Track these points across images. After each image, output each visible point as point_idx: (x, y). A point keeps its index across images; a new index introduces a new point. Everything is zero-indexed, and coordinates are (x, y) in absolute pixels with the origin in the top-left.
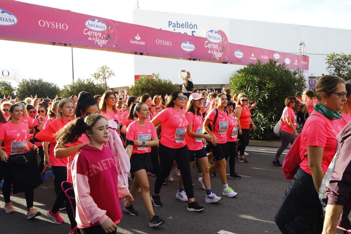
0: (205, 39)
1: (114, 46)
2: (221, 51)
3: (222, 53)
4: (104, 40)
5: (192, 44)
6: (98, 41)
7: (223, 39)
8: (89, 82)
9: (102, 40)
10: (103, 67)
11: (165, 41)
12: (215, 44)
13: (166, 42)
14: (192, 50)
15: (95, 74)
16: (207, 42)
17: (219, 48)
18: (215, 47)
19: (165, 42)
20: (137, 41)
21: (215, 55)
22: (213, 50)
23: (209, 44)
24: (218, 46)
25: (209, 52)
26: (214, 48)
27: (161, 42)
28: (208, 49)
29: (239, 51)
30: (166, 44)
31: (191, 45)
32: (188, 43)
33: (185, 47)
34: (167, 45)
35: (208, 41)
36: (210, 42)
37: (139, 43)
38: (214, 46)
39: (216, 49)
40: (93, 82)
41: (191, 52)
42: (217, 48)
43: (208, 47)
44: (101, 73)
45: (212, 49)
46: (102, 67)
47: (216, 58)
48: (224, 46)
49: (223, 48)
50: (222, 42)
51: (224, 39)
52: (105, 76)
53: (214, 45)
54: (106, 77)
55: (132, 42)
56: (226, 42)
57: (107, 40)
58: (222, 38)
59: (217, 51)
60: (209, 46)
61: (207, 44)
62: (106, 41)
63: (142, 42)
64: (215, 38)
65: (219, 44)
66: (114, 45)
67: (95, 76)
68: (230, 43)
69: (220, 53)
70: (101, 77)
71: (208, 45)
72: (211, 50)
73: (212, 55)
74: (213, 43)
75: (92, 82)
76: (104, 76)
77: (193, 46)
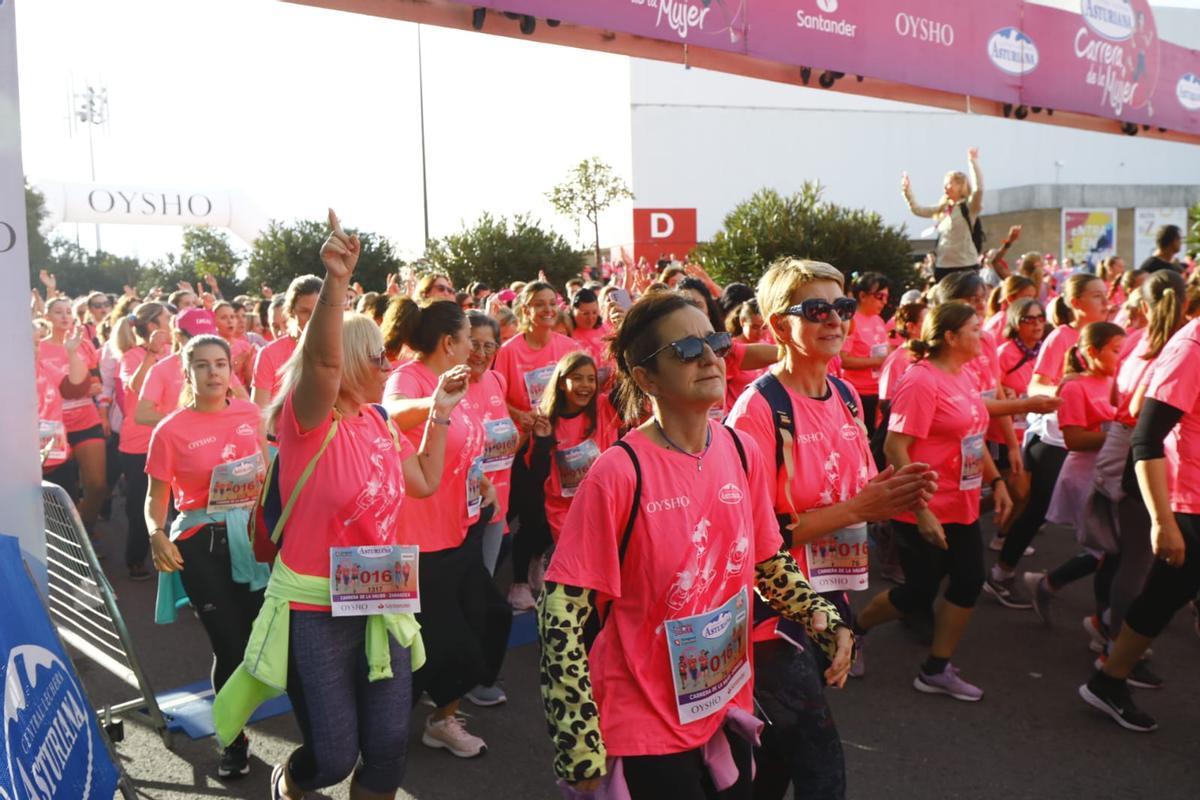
0: (1076, 20)
1: (734, 37)
2: (1132, 78)
3: (1136, 85)
4: (693, 8)
5: (1029, 42)
6: (667, 10)
7: (1138, 24)
8: (525, 225)
9: (685, 7)
10: (585, 166)
11: (931, 23)
12: (1113, 43)
13: (935, 28)
14: (1028, 67)
15: (558, 191)
16: (1083, 35)
17: (1124, 61)
18: (1112, 56)
19: (927, 26)
20: (827, 16)
21: (1109, 93)
22: (1104, 72)
23: (1092, 43)
24: (1120, 51)
25: (1091, 78)
26: (1108, 61)
27: (915, 28)
28: (1085, 64)
29: (1192, 78)
30: (934, 35)
31: (1025, 43)
32: (1014, 34)
33: (1001, 53)
34: (938, 41)
35: (1088, 29)
36: (1093, 36)
37: (830, 27)
38: (1107, 54)
39: (1116, 69)
40: (538, 224)
41: (1023, 77)
42: (1119, 63)
43: (1085, 57)
44: (577, 188)
45: (1100, 67)
46: (582, 165)
47: (1113, 105)
48: (1143, 52)
49: (1140, 62)
50: (1137, 36)
51: (1142, 22)
52: (594, 198)
53: (1109, 47)
54: (599, 200)
55: (806, 22)
56: (1148, 35)
57: (707, 10)
58: (1137, 18)
59: (1119, 77)
60: (1090, 52)
61: (1083, 44)
62: (703, 13)
63: (842, 24)
64: (1111, 17)
65: (1123, 44)
66: (736, 30)
67: (556, 201)
68: (1164, 44)
69: (1128, 84)
70: (579, 202)
71: (1087, 49)
72: (1096, 70)
73: (1098, 90)
74: (1104, 41)
75: (534, 225)
76: (589, 197)
77: (1031, 50)
